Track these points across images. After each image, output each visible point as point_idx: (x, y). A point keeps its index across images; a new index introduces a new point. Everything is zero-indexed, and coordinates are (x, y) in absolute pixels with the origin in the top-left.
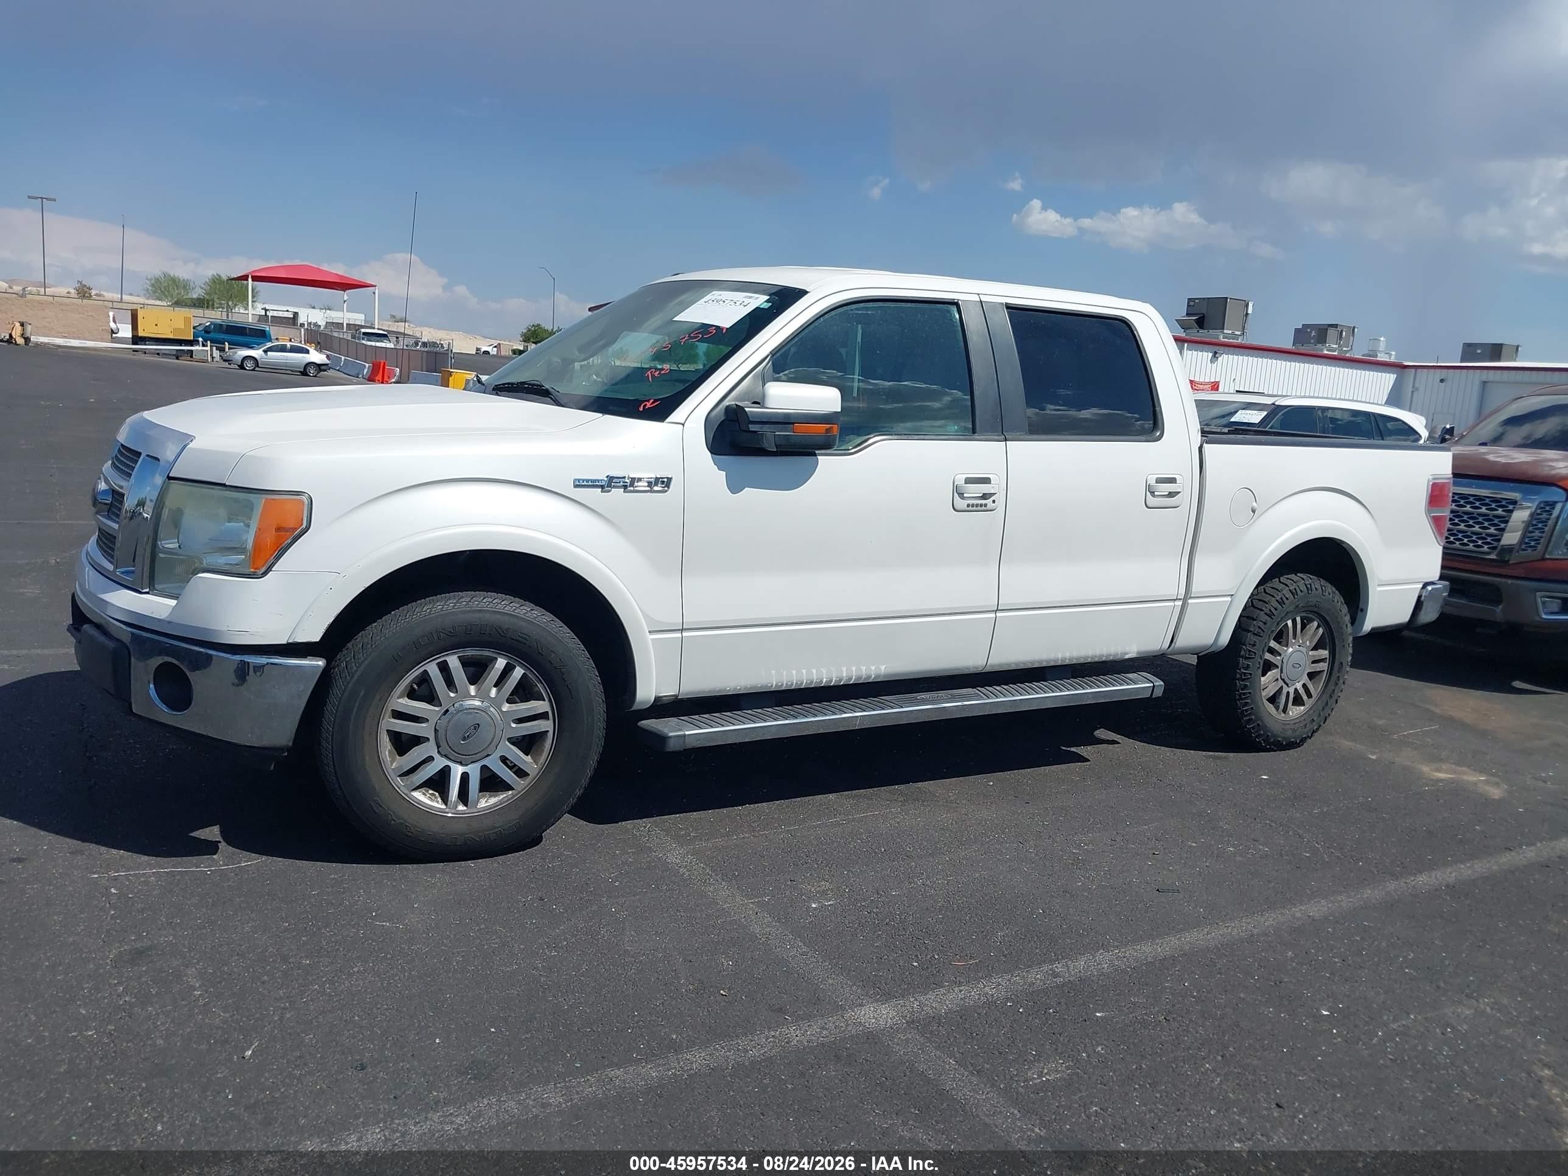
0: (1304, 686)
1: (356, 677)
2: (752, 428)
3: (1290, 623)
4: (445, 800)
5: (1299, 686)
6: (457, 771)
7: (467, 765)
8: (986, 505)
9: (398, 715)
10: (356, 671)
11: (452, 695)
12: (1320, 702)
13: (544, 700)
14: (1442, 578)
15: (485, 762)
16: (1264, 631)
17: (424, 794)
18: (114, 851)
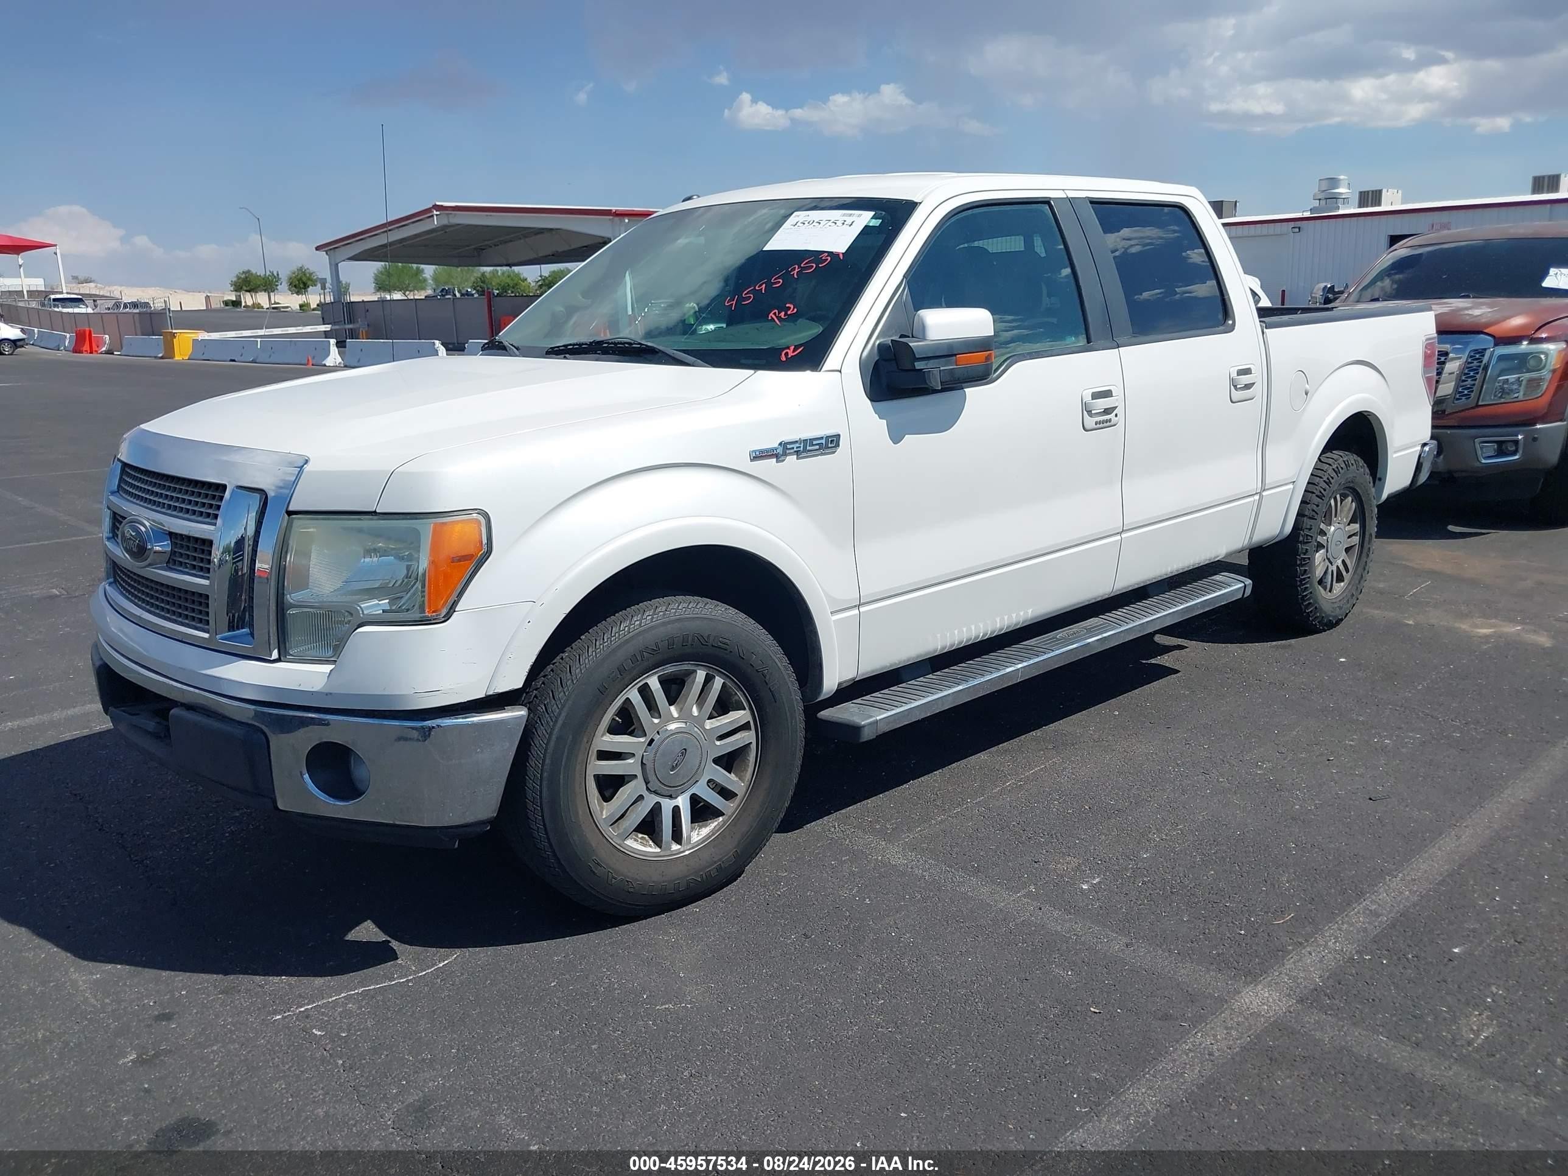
0: (1343, 562)
1: (560, 722)
2: (919, 365)
3: (1332, 502)
4: (658, 843)
5: (1339, 562)
6: (667, 805)
7: (676, 798)
8: (1110, 420)
9: (604, 755)
10: (560, 714)
11: (656, 721)
12: (1356, 576)
13: (744, 709)
14: (1432, 438)
15: (693, 790)
16: (1317, 514)
17: (636, 840)
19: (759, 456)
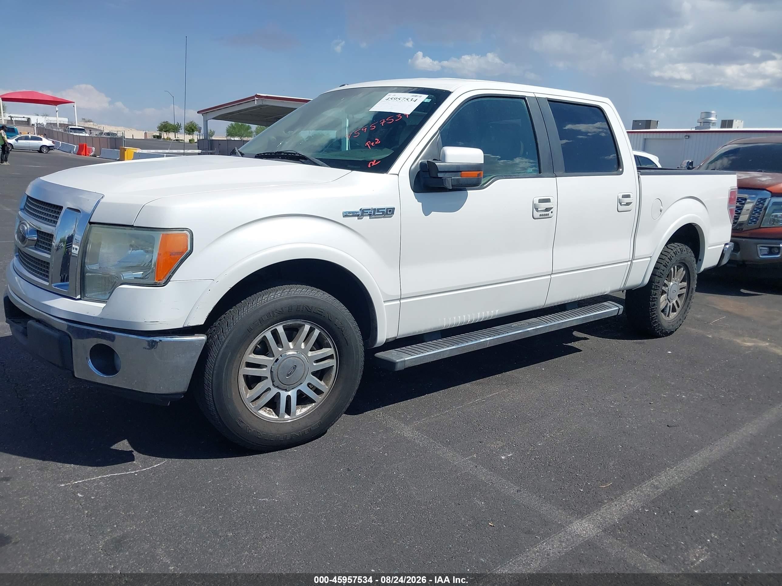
0: (677, 302)
1: (225, 345)
2: (440, 175)
3: (672, 269)
4: (277, 414)
5: (674, 302)
6: (284, 395)
7: (289, 391)
8: (548, 214)
9: (249, 365)
10: (225, 341)
11: (280, 349)
12: (683, 309)
13: (331, 347)
14: (731, 241)
15: (299, 388)
16: (663, 275)
17: (265, 411)
18: (68, 466)
19: (346, 215)
